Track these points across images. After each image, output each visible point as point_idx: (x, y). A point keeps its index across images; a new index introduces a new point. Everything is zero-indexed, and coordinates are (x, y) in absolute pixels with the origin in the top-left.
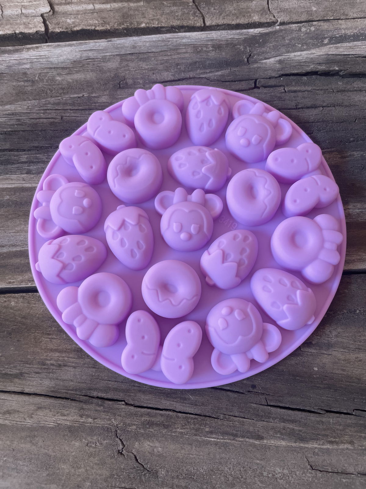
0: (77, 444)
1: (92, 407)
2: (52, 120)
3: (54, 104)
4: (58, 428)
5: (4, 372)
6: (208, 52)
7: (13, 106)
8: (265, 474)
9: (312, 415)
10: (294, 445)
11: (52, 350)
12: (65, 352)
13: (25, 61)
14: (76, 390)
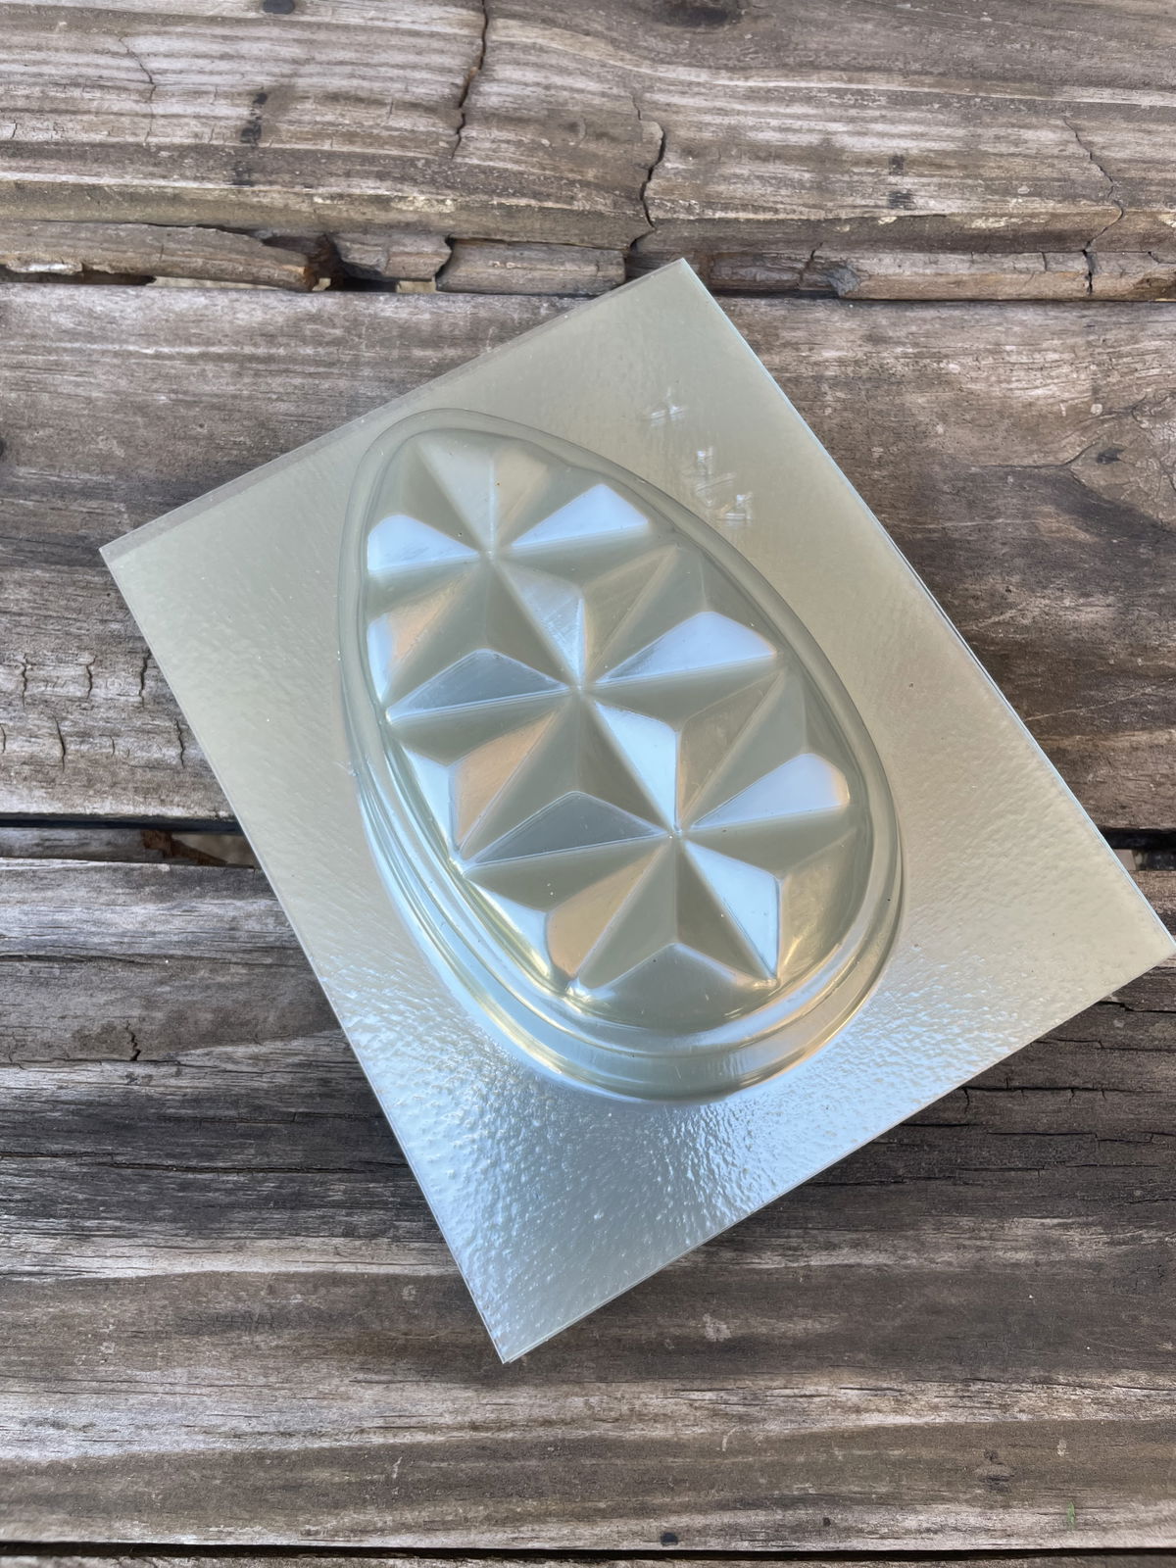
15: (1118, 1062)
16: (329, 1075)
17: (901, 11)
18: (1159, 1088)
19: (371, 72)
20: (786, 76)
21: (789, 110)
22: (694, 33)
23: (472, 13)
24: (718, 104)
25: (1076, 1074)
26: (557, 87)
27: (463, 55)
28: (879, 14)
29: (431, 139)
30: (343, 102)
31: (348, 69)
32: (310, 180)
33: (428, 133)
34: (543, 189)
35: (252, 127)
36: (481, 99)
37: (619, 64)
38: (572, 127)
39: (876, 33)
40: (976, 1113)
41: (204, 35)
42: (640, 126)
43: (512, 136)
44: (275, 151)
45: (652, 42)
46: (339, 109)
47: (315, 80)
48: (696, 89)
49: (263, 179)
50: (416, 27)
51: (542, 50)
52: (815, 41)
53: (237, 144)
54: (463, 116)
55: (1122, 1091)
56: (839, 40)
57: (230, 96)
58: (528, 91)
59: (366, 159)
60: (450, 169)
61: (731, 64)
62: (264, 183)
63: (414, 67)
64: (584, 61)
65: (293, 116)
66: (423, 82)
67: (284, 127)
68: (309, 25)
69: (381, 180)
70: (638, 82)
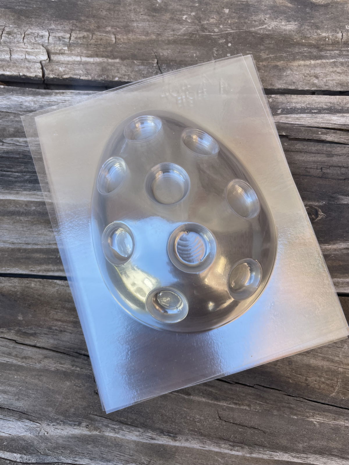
0: (68, 383)
1: (80, 360)
4: (57, 372)
5: (24, 331)
8: (188, 418)
9: (226, 384)
10: (210, 402)
11: (57, 320)
12: (65, 322)
14: (71, 349)
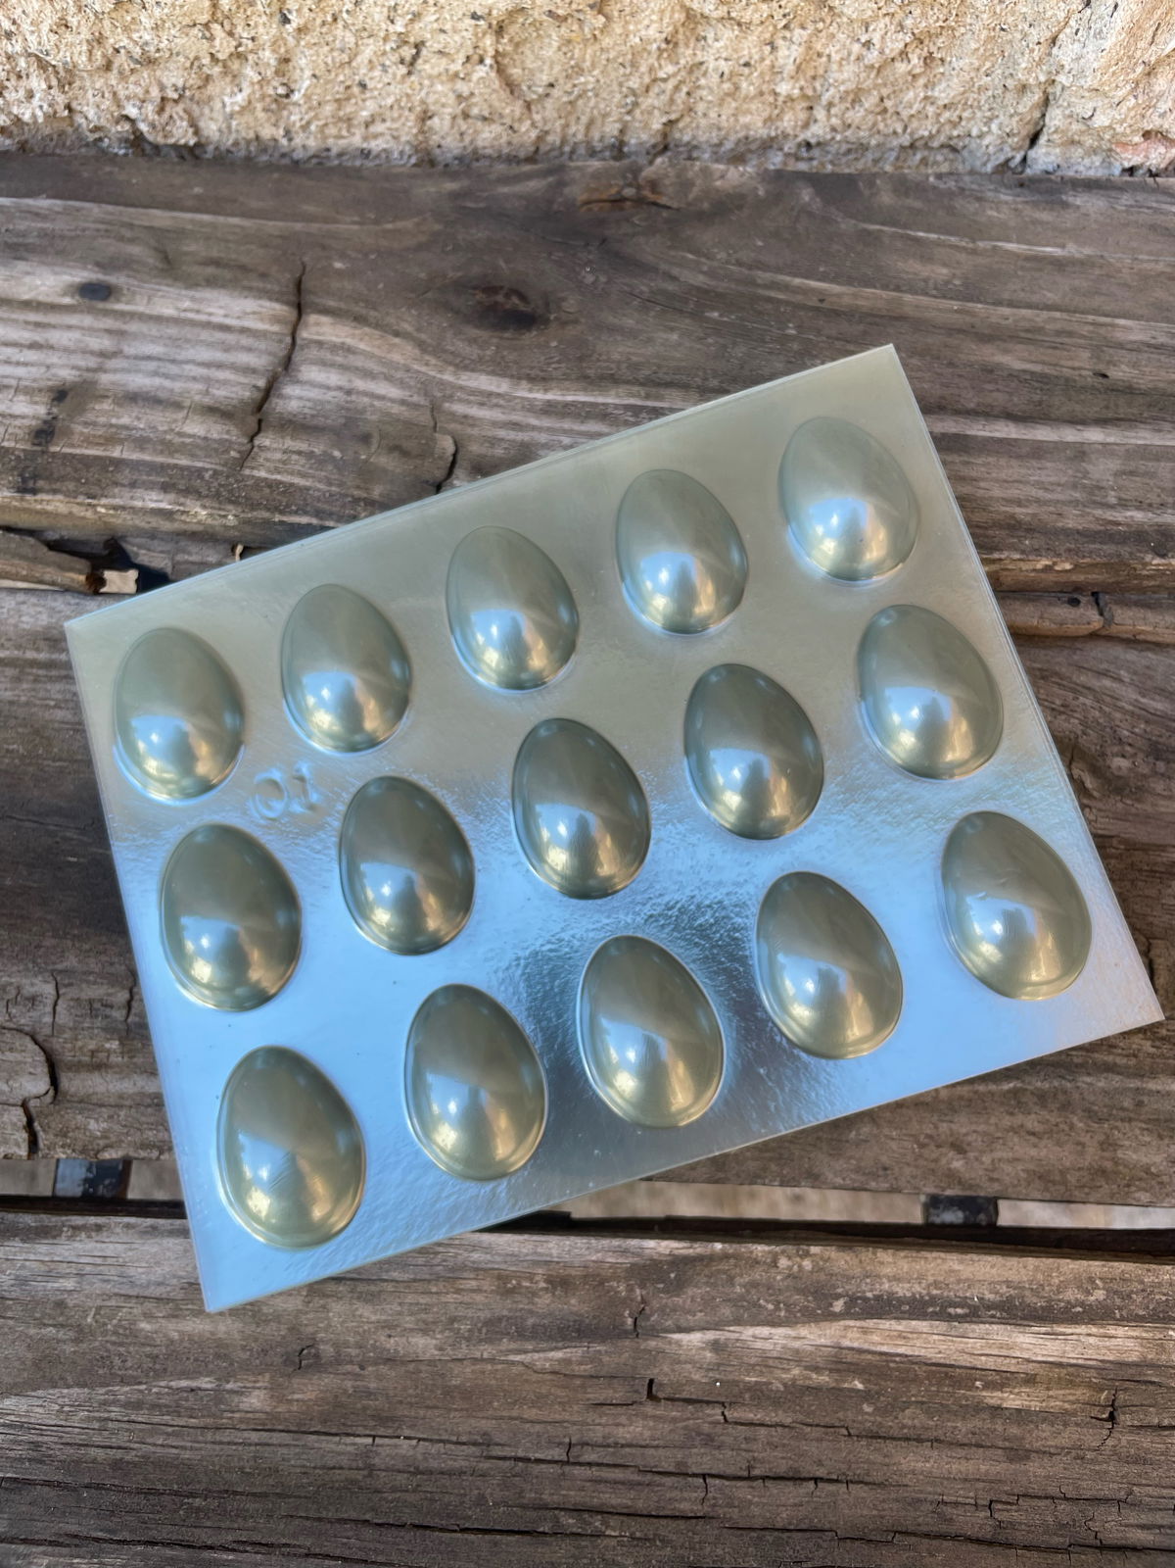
2: (119, 1454)
3: (127, 1405)
6: (534, 1294)
7: (23, 1400)
13: (63, 1268)
15: (865, 1451)
16: (40, 1439)
17: (708, 320)
18: (906, 1481)
19: (173, 369)
20: (585, 390)
21: (584, 428)
22: (501, 338)
23: (285, 308)
24: (516, 417)
25: (820, 1463)
26: (359, 393)
27: (270, 354)
28: (686, 323)
29: (225, 445)
30: (141, 403)
31: (152, 365)
32: (95, 490)
33: (221, 442)
34: (326, 507)
35: (45, 427)
36: (281, 402)
37: (423, 369)
38: (366, 439)
39: (680, 345)
40: (714, 1505)
41: (15, 321)
42: (434, 440)
43: (303, 446)
44: (65, 456)
45: (461, 346)
46: (136, 411)
47: (117, 377)
48: (495, 401)
49: (47, 487)
50: (228, 321)
51: (349, 350)
52: (618, 350)
53: (28, 447)
54: (260, 422)
55: (866, 1484)
56: (642, 351)
57: (28, 391)
58: (329, 395)
59: (154, 468)
60: (237, 481)
61: (533, 373)
62: (47, 492)
63: (220, 366)
64: (391, 364)
65: (90, 416)
66: (225, 383)
67: (78, 428)
68: (122, 314)
69: (165, 492)
70: (440, 390)
